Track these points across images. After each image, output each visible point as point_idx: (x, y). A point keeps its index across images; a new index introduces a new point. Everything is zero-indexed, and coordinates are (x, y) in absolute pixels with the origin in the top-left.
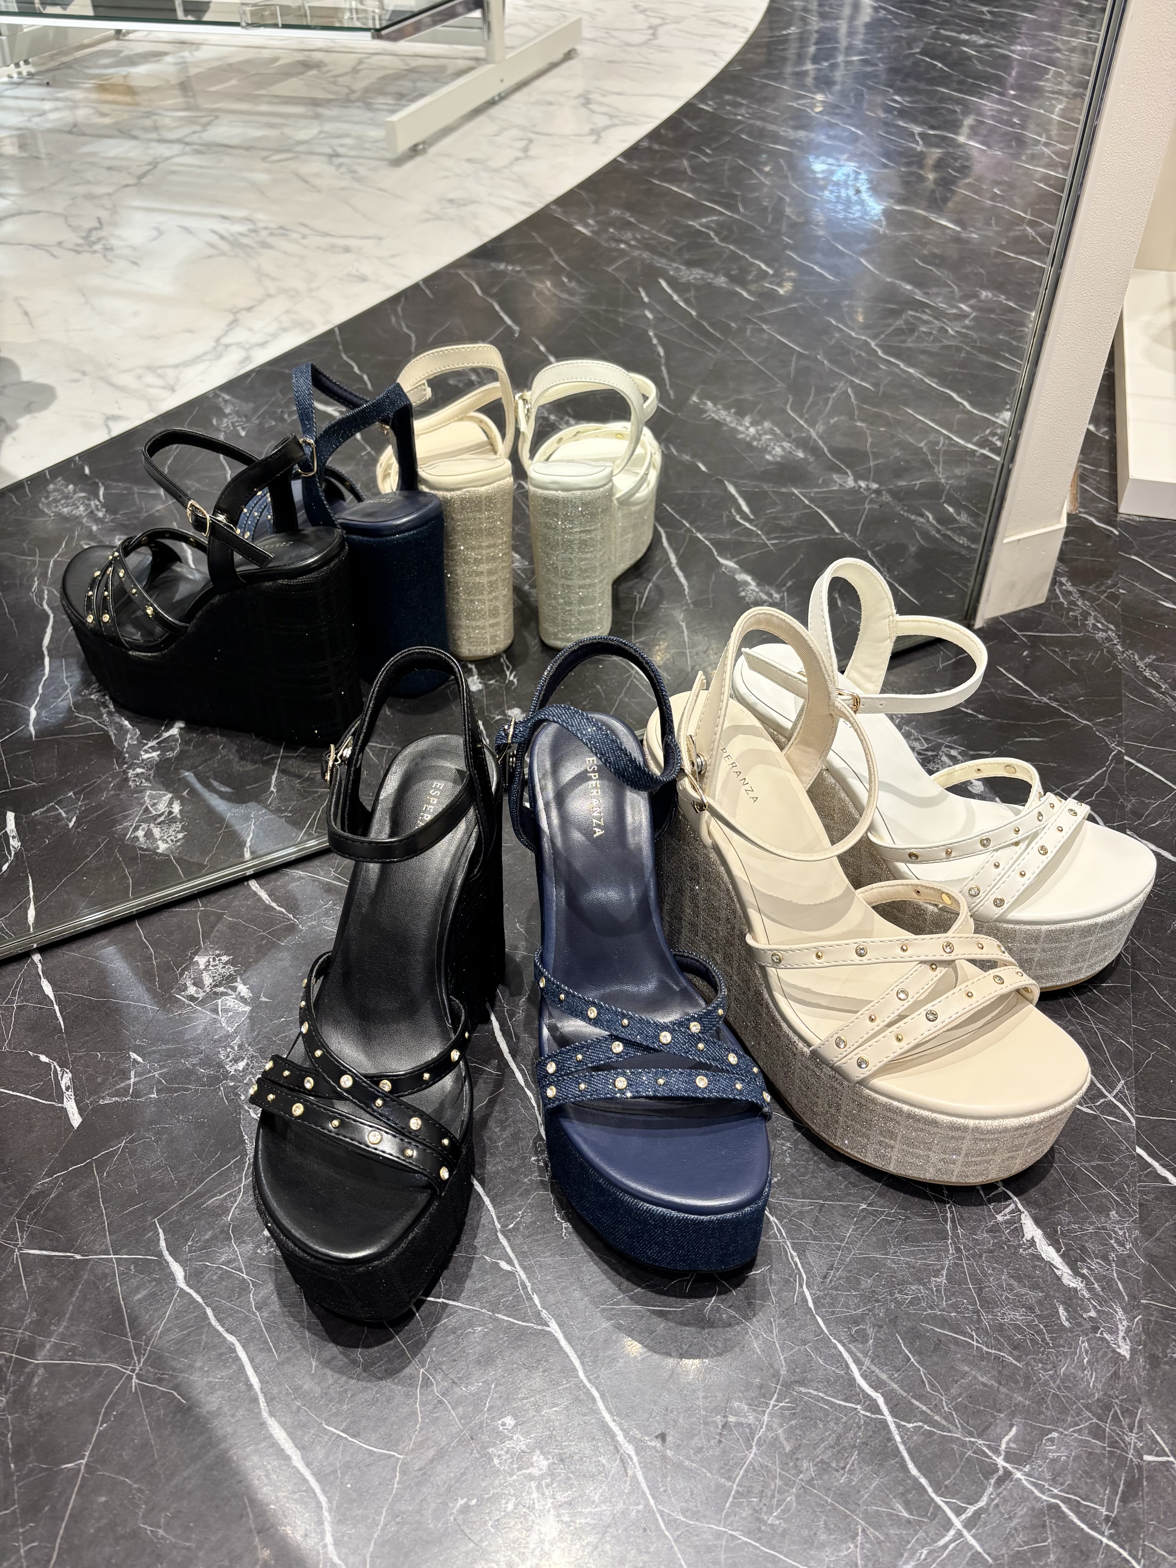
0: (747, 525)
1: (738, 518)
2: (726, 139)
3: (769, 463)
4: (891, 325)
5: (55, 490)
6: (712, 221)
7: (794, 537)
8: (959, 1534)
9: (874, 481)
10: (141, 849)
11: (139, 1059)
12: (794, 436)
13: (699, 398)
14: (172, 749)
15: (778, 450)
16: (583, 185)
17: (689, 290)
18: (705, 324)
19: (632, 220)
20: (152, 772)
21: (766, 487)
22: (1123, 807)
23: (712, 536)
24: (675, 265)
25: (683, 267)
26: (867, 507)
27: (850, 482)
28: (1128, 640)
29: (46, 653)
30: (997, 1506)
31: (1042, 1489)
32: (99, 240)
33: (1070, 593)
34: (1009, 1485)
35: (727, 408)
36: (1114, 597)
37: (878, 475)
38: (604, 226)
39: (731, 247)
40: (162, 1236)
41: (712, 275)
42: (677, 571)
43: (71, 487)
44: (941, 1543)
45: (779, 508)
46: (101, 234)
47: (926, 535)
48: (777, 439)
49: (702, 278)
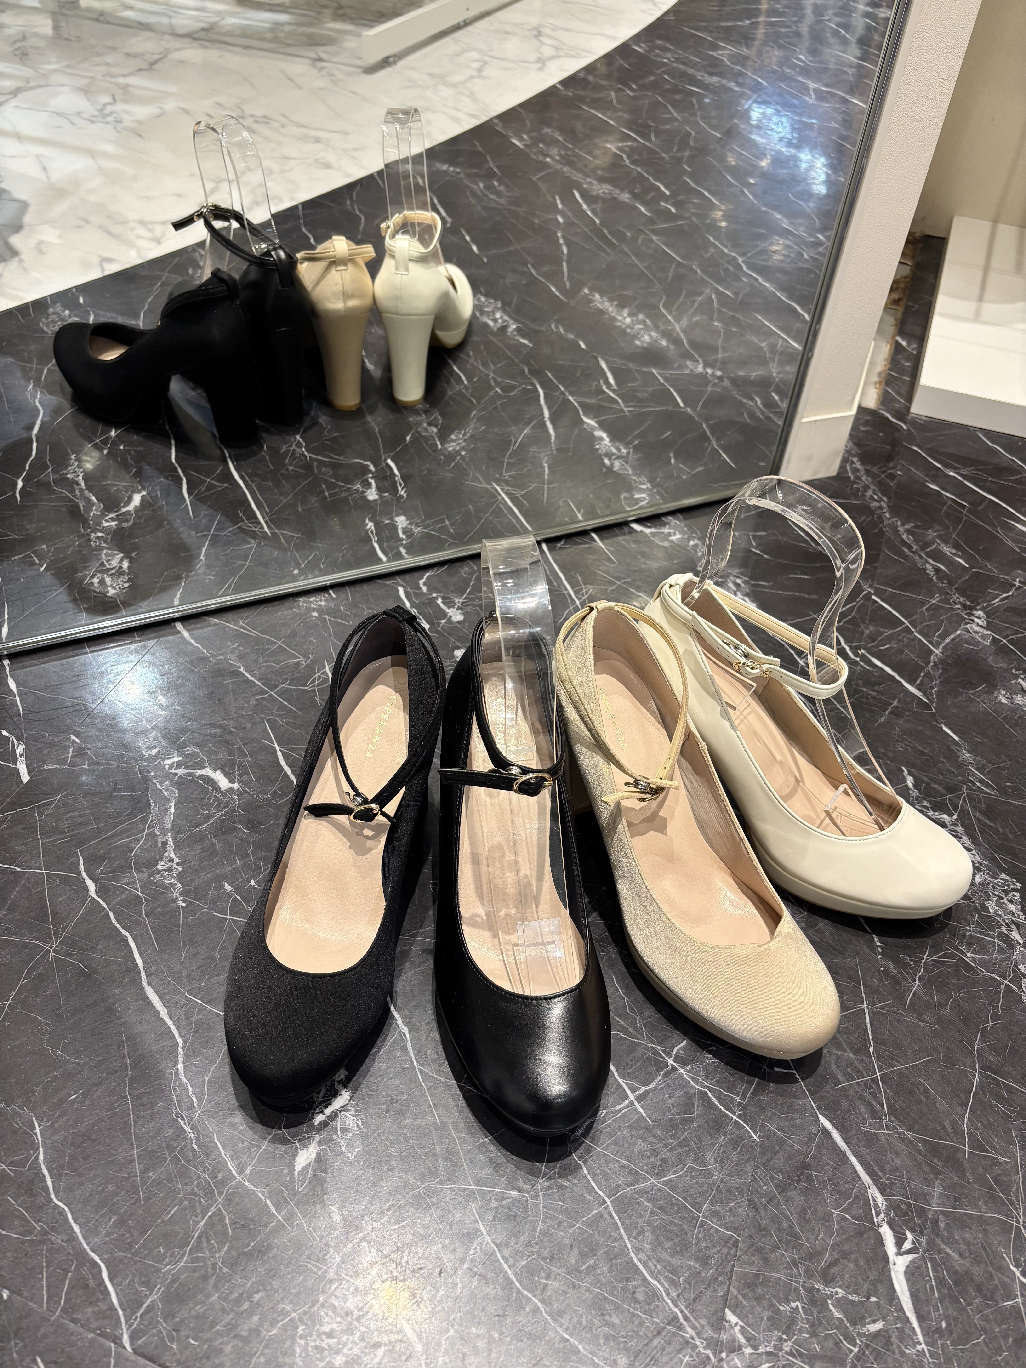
0: (611, 394)
1: (604, 388)
2: (652, 78)
3: (637, 347)
4: (756, 246)
5: (55, 313)
6: (627, 146)
7: (647, 407)
8: (632, 1104)
9: (720, 369)
10: (95, 592)
11: (77, 740)
12: (662, 327)
13: (590, 289)
14: (127, 521)
15: (647, 338)
16: (523, 105)
17: (596, 202)
18: (605, 231)
19: (560, 138)
20: (109, 537)
21: (631, 366)
22: (862, 633)
23: (581, 399)
24: (589, 180)
25: (594, 182)
26: (709, 389)
27: (700, 369)
28: (894, 510)
29: (34, 439)
30: (662, 1088)
31: (697, 1082)
32: (112, 113)
33: (858, 470)
34: (673, 1076)
35: (611, 300)
36: (892, 477)
37: (724, 365)
38: (535, 141)
39: (639, 169)
40: (82, 861)
41: (618, 192)
42: (548, 424)
43: (67, 312)
44: (617, 1108)
45: (638, 383)
46: (114, 108)
47: (752, 415)
48: (647, 328)
49: (610, 193)
